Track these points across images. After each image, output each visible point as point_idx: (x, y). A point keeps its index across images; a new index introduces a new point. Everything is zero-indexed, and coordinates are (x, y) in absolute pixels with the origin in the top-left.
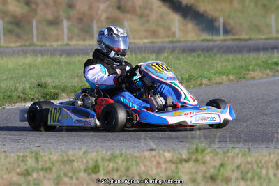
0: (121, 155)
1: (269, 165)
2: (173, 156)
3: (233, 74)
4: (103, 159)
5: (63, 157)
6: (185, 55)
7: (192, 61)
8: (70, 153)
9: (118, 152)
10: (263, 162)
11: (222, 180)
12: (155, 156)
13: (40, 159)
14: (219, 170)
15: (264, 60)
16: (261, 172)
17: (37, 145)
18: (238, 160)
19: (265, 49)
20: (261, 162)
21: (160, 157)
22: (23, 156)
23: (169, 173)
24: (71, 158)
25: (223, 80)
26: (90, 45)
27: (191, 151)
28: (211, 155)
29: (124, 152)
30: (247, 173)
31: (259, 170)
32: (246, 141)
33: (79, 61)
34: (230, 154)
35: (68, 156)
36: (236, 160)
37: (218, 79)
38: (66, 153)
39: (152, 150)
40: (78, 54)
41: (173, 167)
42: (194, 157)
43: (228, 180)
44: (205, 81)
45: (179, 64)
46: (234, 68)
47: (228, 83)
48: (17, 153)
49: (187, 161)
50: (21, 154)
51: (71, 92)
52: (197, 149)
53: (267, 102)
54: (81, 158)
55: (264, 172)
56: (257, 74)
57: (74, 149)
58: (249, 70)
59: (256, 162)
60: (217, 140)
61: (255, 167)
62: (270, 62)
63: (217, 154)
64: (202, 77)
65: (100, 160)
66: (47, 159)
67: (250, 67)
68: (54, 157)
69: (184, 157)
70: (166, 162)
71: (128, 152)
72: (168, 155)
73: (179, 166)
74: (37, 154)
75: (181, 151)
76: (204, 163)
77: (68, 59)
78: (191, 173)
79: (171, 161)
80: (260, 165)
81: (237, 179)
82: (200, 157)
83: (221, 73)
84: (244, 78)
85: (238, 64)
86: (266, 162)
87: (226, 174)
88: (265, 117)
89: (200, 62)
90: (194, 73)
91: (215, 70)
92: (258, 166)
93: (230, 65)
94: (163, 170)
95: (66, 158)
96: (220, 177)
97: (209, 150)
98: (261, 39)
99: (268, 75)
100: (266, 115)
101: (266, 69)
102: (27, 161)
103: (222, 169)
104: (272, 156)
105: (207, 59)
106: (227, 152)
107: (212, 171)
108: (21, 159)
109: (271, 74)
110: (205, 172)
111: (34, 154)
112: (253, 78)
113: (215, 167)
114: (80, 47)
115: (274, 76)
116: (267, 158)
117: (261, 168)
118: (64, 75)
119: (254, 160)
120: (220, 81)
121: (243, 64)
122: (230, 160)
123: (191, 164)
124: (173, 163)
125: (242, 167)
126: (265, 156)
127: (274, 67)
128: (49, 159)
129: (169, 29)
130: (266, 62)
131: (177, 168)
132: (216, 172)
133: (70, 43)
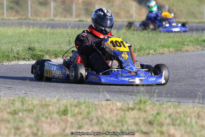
0: (85, 103)
1: (193, 115)
2: (123, 105)
3: (173, 47)
4: (71, 105)
5: (42, 102)
6: (138, 32)
7: (143, 36)
8: (48, 99)
9: (82, 100)
10: (189, 112)
11: (157, 125)
12: (110, 105)
13: (25, 103)
14: (156, 117)
15: (196, 38)
16: (186, 120)
17: (24, 92)
18: (171, 111)
19: (197, 30)
20: (187, 113)
21: (113, 106)
22: (13, 100)
23: (119, 117)
24: (48, 103)
25: (165, 51)
26: (69, 21)
27: (136, 102)
28: (151, 106)
29: (87, 100)
30: (176, 120)
31: (185, 119)
32: (178, 97)
33: (60, 32)
34: (165, 106)
35: (45, 101)
36: (169, 110)
37: (161, 51)
38: (45, 99)
39: (108, 100)
40: (60, 27)
41: (122, 113)
42: (138, 107)
43: (161, 125)
44: (152, 52)
45: (134, 38)
46: (174, 43)
47: (168, 53)
48: (9, 98)
49: (132, 109)
50: (12, 99)
51: (53, 55)
52: (141, 101)
53: (196, 69)
54: (55, 103)
55: (188, 120)
56: (190, 48)
57: (51, 97)
58: (184, 45)
59: (183, 112)
60: (156, 95)
61: (182, 116)
62: (200, 39)
63: (155, 105)
64: (150, 48)
65: (69, 106)
66: (30, 102)
67: (186, 43)
68: (36, 102)
69: (131, 106)
70: (117, 109)
71: (90, 101)
72: (119, 104)
73: (127, 113)
74: (23, 99)
75: (129, 102)
76: (145, 111)
77: (52, 31)
78: (135, 118)
79: (121, 109)
80: (186, 115)
81: (168, 124)
82: (142, 107)
83: (164, 46)
84: (180, 50)
85: (177, 40)
86: (190, 113)
87: (160, 120)
88: (194, 80)
89: (149, 37)
90: (144, 45)
91: (159, 43)
92: (184, 115)
93: (171, 41)
94: (115, 115)
95: (44, 103)
96: (156, 122)
97: (149, 102)
98: (195, 23)
99: (198, 49)
100: (195, 78)
101: (197, 45)
102: (15, 104)
103: (158, 117)
104: (195, 109)
105: (154, 36)
106: (163, 104)
107: (150, 118)
108: (11, 102)
109: (200, 48)
110: (145, 118)
111: (21, 99)
112: (187, 51)
113: (153, 115)
114: (62, 22)
115: (202, 50)
116: (191, 110)
117: (187, 117)
118: (48, 42)
119: (182, 111)
120: (163, 52)
121: (181, 40)
122: (164, 110)
123: (135, 111)
124: (122, 110)
125: (173, 116)
126: (190, 108)
127: (203, 43)
128: (32, 103)
129: (128, 12)
130: (197, 40)
131: (125, 114)
132: (153, 119)
133: (54, 19)
